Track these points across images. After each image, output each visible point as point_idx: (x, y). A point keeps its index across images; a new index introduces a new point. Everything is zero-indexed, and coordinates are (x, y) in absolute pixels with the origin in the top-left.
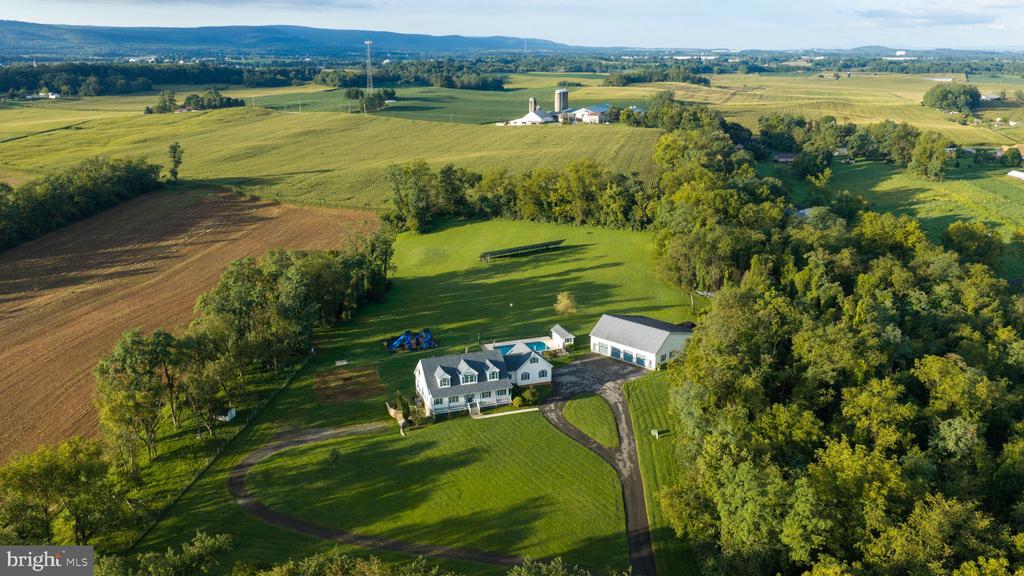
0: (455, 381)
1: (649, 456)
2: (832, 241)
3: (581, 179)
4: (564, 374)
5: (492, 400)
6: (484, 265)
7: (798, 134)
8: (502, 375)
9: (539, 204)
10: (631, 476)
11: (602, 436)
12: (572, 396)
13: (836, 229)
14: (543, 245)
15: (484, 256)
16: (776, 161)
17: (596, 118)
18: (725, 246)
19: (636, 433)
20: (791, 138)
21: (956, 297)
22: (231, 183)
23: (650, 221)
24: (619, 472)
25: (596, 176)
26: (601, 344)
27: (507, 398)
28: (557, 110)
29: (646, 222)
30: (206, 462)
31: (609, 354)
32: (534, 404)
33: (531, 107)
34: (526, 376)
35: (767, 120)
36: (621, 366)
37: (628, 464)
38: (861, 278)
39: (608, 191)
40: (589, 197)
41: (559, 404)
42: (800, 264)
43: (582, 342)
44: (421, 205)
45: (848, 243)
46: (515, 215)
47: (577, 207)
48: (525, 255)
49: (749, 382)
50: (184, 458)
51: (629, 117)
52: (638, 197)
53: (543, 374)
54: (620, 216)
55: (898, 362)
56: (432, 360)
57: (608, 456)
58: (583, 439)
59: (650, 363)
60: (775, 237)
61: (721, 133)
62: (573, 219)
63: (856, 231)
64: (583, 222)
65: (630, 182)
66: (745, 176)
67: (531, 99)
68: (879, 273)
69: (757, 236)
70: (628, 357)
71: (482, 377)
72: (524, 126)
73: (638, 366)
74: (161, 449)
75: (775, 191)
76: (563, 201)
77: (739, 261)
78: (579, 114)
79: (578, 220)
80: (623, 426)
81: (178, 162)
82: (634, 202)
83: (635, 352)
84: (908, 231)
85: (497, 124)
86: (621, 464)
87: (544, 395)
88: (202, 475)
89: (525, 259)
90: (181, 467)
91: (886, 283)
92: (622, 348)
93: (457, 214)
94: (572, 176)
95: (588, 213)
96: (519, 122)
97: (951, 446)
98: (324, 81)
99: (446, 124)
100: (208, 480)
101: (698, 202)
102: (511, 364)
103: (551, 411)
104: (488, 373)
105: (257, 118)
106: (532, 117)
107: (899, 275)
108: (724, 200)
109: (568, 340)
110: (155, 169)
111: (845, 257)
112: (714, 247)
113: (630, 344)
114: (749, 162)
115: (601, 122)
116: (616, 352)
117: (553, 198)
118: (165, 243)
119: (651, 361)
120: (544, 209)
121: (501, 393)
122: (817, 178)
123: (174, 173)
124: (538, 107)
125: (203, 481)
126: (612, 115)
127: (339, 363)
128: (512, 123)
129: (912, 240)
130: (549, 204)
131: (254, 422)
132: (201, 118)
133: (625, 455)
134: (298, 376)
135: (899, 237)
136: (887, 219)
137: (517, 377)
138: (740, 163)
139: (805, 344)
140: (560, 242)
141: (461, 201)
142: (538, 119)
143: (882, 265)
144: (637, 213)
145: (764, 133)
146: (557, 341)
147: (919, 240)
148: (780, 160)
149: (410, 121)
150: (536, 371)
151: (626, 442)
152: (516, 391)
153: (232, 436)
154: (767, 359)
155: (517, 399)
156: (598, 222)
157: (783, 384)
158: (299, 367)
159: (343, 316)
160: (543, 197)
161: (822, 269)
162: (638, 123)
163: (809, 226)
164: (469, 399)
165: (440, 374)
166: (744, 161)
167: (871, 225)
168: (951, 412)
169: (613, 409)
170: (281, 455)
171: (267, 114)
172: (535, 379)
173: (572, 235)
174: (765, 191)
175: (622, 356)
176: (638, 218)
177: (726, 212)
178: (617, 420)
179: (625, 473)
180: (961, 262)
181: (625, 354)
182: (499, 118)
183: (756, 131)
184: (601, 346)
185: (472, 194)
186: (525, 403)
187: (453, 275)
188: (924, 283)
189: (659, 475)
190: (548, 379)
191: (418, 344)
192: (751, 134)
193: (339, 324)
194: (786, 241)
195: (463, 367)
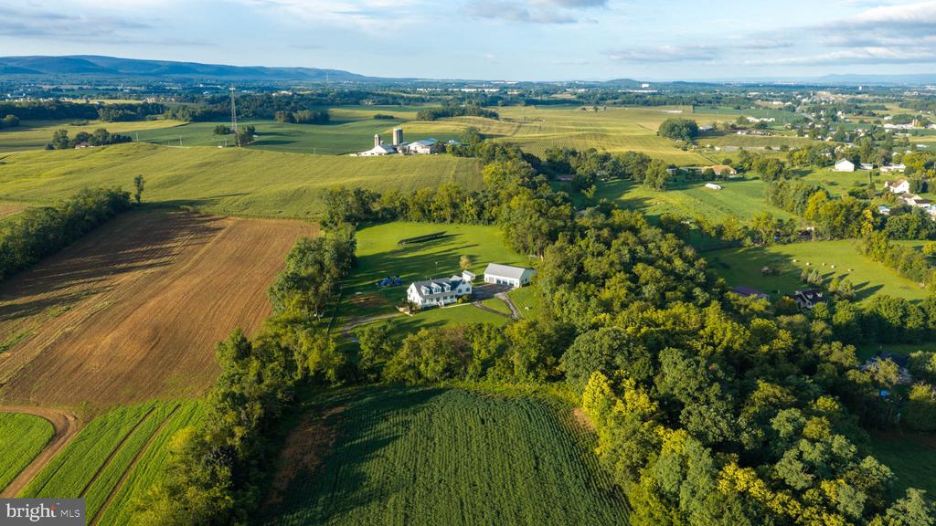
0: (431, 292)
2: (598, 225)
3: (450, 195)
4: (476, 291)
5: (449, 301)
6: (401, 247)
7: (573, 162)
8: (451, 290)
9: (423, 211)
11: (504, 310)
12: (483, 299)
13: (600, 219)
14: (432, 235)
15: (401, 242)
16: (559, 180)
17: (428, 150)
18: (545, 228)
19: (518, 309)
20: (568, 164)
21: (659, 248)
22: (187, 205)
23: (493, 220)
25: (459, 193)
26: (490, 278)
27: (455, 300)
28: (395, 143)
29: (491, 221)
31: (495, 282)
32: (468, 302)
33: (376, 142)
34: (460, 291)
35: (551, 151)
36: (503, 287)
38: (614, 242)
39: (468, 202)
40: (455, 206)
41: (479, 301)
42: (583, 236)
43: (479, 278)
44: (347, 214)
45: (607, 225)
46: (406, 219)
47: (448, 212)
48: (424, 241)
49: (569, 276)
51: (453, 149)
52: (486, 205)
53: (468, 290)
54: (475, 217)
55: (627, 268)
56: (419, 282)
58: (497, 313)
60: (569, 224)
61: (525, 163)
62: (445, 220)
63: (610, 221)
64: (452, 222)
65: (481, 195)
66: (546, 191)
67: (376, 136)
68: (622, 239)
69: (560, 223)
70: (505, 282)
71: (443, 290)
72: (373, 157)
73: (512, 285)
75: (565, 200)
76: (439, 209)
77: (552, 237)
78: (413, 146)
79: (449, 219)
80: (512, 308)
81: (141, 190)
82: (484, 208)
83: (508, 280)
84: (637, 218)
85: (351, 155)
87: (472, 298)
89: (421, 244)
91: (624, 243)
92: (502, 279)
93: (367, 220)
94: (445, 193)
95: (454, 216)
96: (368, 153)
97: (647, 295)
98: (174, 117)
99: (311, 155)
101: (525, 207)
102: (454, 285)
103: (476, 304)
104: (445, 288)
105: (149, 152)
106: (378, 150)
107: (632, 239)
108: (539, 205)
109: (473, 277)
110: (127, 195)
111: (605, 233)
112: (540, 229)
113: (506, 276)
114: (547, 182)
115: (431, 152)
116: (499, 281)
117: (433, 207)
118: (168, 245)
119: (517, 283)
120: (426, 214)
121: (452, 297)
122: (587, 191)
123: (138, 197)
124: (382, 142)
126: (439, 148)
127: (358, 293)
128: (363, 154)
129: (639, 223)
130: (430, 211)
131: (336, 317)
132: (102, 152)
133: (516, 316)
135: (633, 222)
136: (627, 213)
137: (458, 290)
138: (541, 183)
139: (589, 263)
140: (443, 233)
141: (368, 211)
142: (384, 151)
143: (623, 235)
144: (487, 215)
145: (549, 161)
146: (468, 277)
147: (643, 223)
148: (563, 179)
149: (281, 153)
150: (465, 289)
151: (515, 312)
152: (458, 297)
154: (575, 270)
155: (460, 300)
156: (461, 221)
157: (581, 275)
158: (340, 295)
160: (426, 207)
161: (594, 238)
162: (460, 154)
163: (586, 218)
164: (438, 300)
165: (424, 289)
166: (543, 181)
167: (619, 216)
168: (647, 283)
169: (505, 302)
170: (357, 327)
171: (155, 148)
172: (464, 292)
173: (449, 229)
174: (559, 200)
175: (501, 283)
176: (486, 218)
177: (540, 211)
178: (508, 305)
180: (663, 234)
181: (503, 281)
182: (350, 150)
183: (544, 158)
185: (376, 207)
186: (464, 301)
187: (384, 254)
188: (644, 243)
190: (470, 292)
192: (540, 161)
194: (575, 226)
195: (434, 285)
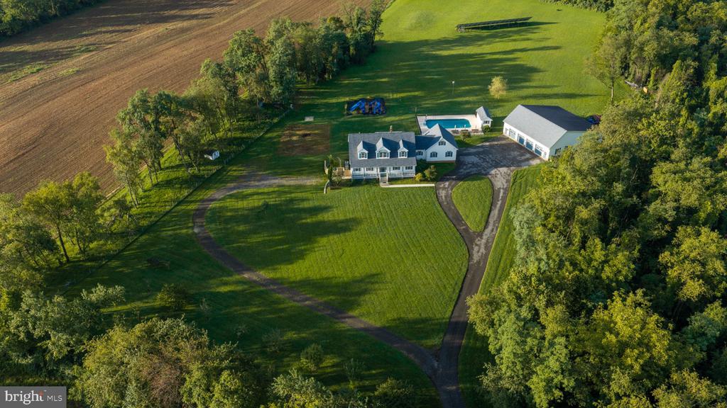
0: (371, 155)
1: (501, 245)
4: (469, 154)
5: (400, 173)
8: (410, 155)
10: (479, 262)
11: (473, 220)
12: (466, 177)
14: (512, 20)
15: (460, 27)
18: (651, 50)
19: (502, 222)
24: (470, 255)
26: (512, 130)
27: (412, 173)
30: (186, 193)
31: (516, 139)
32: (432, 180)
34: (434, 155)
36: (523, 151)
37: (483, 250)
41: (454, 182)
43: (497, 123)
50: (173, 187)
53: (449, 154)
57: (468, 239)
59: (545, 154)
69: (690, 39)
70: (529, 145)
71: (393, 155)
73: (536, 154)
74: (162, 176)
77: (665, 62)
80: (495, 212)
83: (535, 144)
86: (476, 249)
87: (443, 172)
88: (180, 203)
90: (169, 194)
92: (526, 138)
100: (183, 207)
102: (421, 144)
103: (444, 188)
104: (399, 152)
109: (486, 122)
112: (641, 49)
113: (532, 136)
116: (521, 140)
119: (546, 153)
121: (408, 168)
125: (179, 208)
127: (307, 119)
131: (230, 163)
133: (484, 241)
134: (272, 128)
137: (427, 154)
140: (527, 19)
146: (477, 122)
150: (443, 152)
151: (490, 228)
152: (421, 167)
153: (210, 173)
155: (420, 174)
158: (276, 120)
159: (326, 76)
164: (383, 170)
169: (494, 194)
170: (231, 196)
172: (441, 157)
175: (525, 144)
178: (492, 204)
179: (476, 257)
181: (528, 144)
184: (511, 131)
186: (424, 179)
189: (502, 265)
190: (453, 158)
191: (371, 109)
193: (322, 82)
195: (380, 145)
